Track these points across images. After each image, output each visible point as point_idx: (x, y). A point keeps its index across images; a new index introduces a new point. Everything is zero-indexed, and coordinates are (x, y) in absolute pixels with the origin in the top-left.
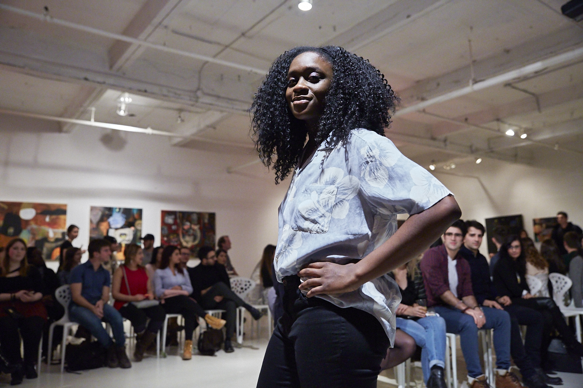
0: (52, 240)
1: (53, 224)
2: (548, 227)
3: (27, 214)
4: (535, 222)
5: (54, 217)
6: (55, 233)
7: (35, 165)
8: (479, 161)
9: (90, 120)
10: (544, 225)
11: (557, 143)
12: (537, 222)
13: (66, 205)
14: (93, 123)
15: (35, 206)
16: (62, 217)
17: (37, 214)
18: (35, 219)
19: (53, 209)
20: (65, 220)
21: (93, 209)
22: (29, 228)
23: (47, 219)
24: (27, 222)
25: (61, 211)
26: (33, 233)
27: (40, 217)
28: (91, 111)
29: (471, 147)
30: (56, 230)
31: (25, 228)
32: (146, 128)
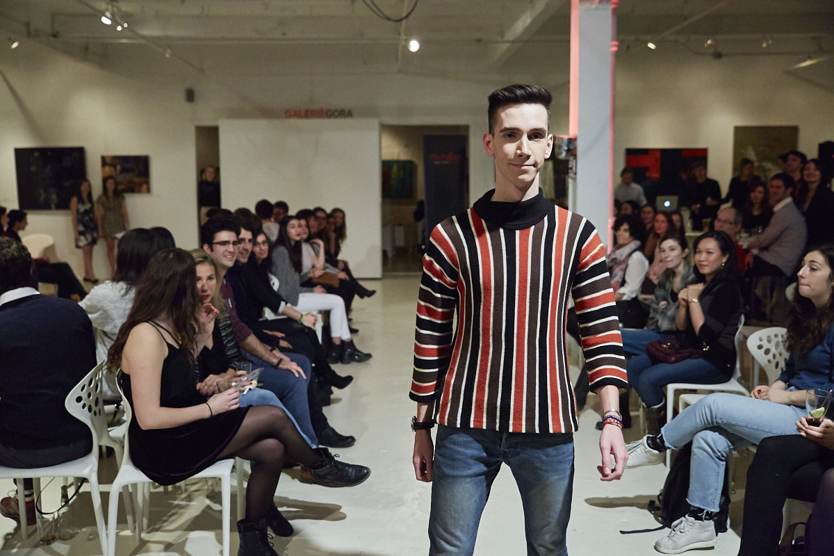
2: (124, 170)
4: (104, 161)
8: (15, 45)
10: (119, 167)
11: (169, 47)
12: (108, 161)
29: (28, 24)
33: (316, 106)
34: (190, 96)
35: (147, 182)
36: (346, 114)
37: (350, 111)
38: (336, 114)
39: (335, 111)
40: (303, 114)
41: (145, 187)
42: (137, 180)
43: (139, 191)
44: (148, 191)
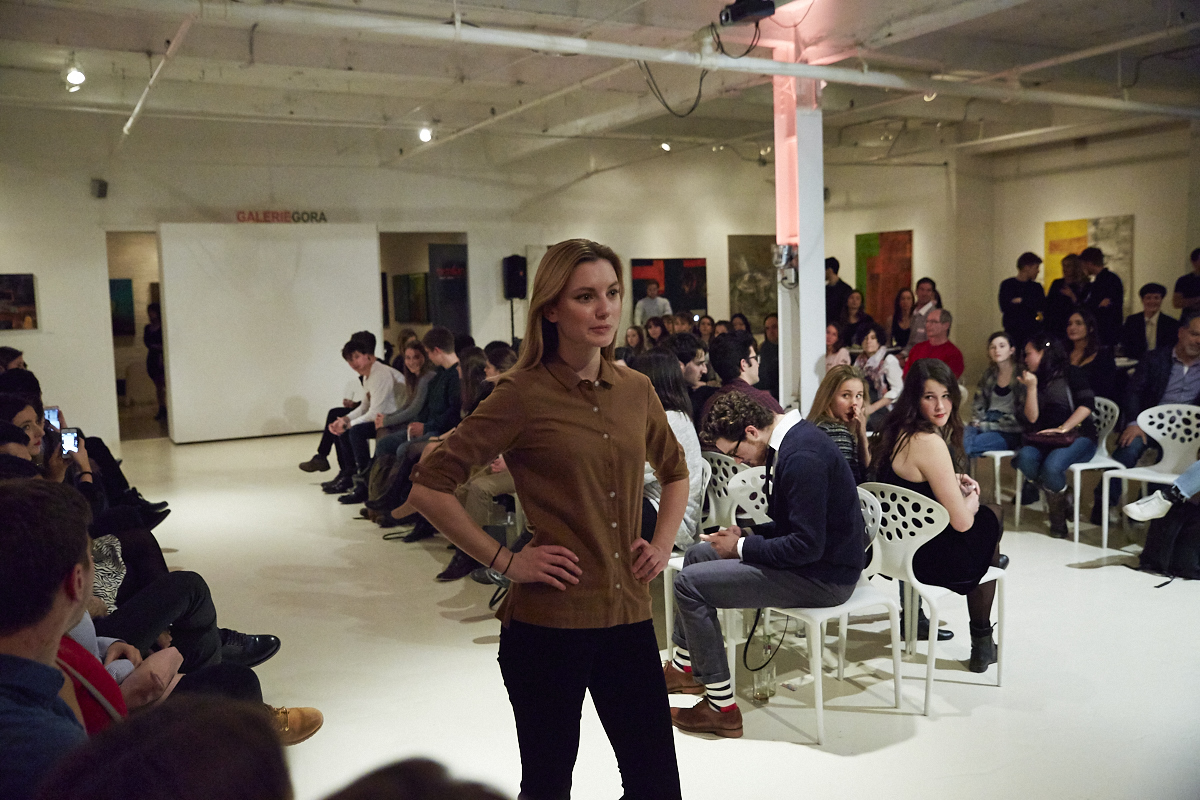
33: (277, 207)
34: (101, 190)
35: (33, 314)
36: (318, 218)
37: (322, 214)
38: (305, 217)
39: (305, 213)
40: (261, 216)
41: (28, 319)
42: (14, 309)
43: (19, 327)
44: (35, 325)
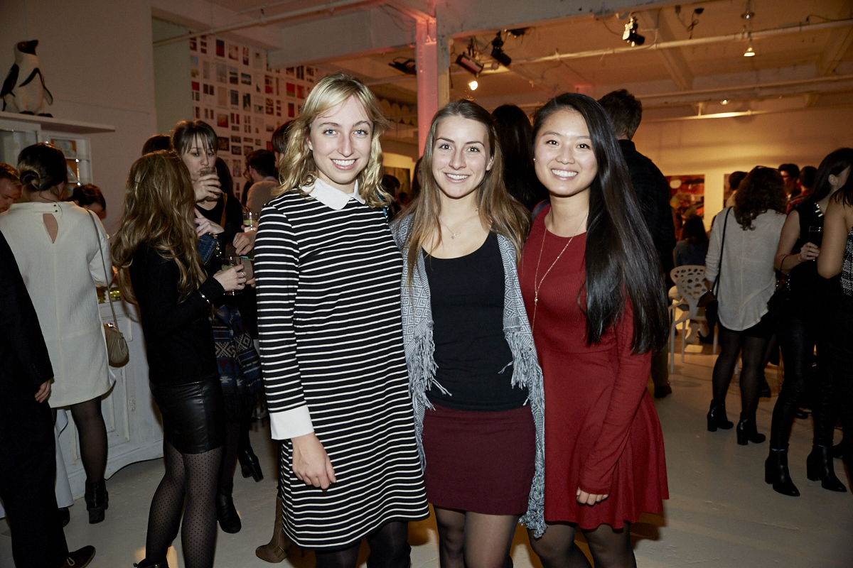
0: (694, 203)
1: (694, 191)
3: (675, 184)
5: (694, 185)
6: (696, 198)
7: (680, 146)
9: (697, 115)
13: (703, 175)
14: (700, 117)
15: (681, 178)
16: (701, 185)
17: (682, 184)
18: (681, 188)
19: (694, 179)
20: (703, 187)
21: (726, 176)
22: (677, 194)
23: (690, 187)
24: (676, 190)
25: (700, 180)
26: (679, 197)
27: (685, 186)
28: (698, 108)
30: (697, 195)
31: (674, 195)
32: (746, 111)
